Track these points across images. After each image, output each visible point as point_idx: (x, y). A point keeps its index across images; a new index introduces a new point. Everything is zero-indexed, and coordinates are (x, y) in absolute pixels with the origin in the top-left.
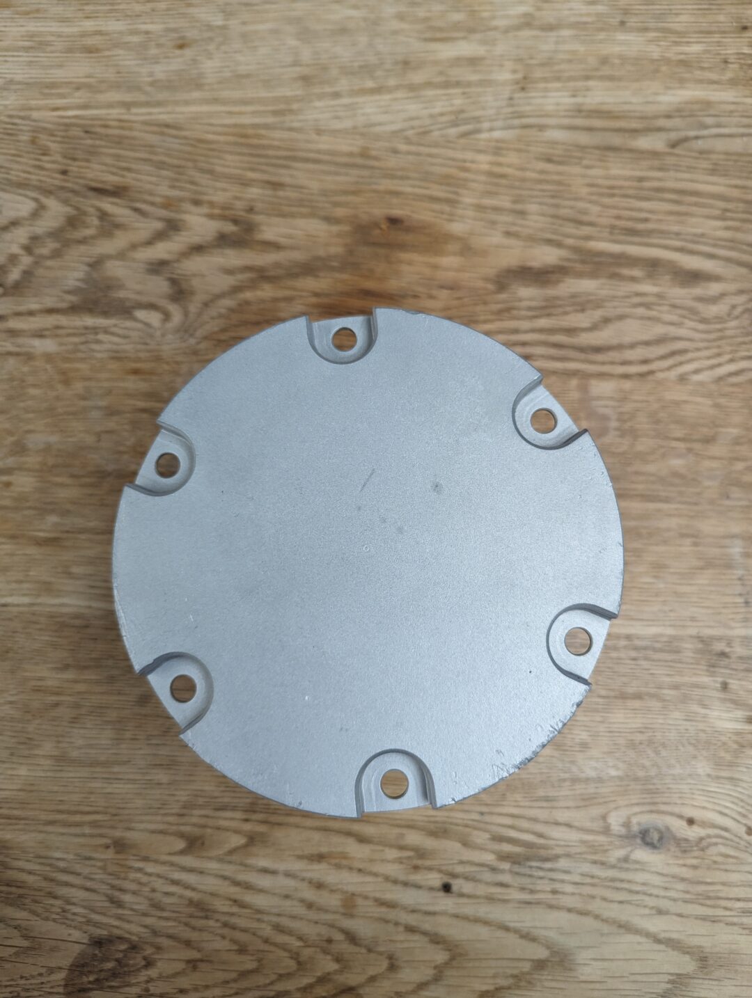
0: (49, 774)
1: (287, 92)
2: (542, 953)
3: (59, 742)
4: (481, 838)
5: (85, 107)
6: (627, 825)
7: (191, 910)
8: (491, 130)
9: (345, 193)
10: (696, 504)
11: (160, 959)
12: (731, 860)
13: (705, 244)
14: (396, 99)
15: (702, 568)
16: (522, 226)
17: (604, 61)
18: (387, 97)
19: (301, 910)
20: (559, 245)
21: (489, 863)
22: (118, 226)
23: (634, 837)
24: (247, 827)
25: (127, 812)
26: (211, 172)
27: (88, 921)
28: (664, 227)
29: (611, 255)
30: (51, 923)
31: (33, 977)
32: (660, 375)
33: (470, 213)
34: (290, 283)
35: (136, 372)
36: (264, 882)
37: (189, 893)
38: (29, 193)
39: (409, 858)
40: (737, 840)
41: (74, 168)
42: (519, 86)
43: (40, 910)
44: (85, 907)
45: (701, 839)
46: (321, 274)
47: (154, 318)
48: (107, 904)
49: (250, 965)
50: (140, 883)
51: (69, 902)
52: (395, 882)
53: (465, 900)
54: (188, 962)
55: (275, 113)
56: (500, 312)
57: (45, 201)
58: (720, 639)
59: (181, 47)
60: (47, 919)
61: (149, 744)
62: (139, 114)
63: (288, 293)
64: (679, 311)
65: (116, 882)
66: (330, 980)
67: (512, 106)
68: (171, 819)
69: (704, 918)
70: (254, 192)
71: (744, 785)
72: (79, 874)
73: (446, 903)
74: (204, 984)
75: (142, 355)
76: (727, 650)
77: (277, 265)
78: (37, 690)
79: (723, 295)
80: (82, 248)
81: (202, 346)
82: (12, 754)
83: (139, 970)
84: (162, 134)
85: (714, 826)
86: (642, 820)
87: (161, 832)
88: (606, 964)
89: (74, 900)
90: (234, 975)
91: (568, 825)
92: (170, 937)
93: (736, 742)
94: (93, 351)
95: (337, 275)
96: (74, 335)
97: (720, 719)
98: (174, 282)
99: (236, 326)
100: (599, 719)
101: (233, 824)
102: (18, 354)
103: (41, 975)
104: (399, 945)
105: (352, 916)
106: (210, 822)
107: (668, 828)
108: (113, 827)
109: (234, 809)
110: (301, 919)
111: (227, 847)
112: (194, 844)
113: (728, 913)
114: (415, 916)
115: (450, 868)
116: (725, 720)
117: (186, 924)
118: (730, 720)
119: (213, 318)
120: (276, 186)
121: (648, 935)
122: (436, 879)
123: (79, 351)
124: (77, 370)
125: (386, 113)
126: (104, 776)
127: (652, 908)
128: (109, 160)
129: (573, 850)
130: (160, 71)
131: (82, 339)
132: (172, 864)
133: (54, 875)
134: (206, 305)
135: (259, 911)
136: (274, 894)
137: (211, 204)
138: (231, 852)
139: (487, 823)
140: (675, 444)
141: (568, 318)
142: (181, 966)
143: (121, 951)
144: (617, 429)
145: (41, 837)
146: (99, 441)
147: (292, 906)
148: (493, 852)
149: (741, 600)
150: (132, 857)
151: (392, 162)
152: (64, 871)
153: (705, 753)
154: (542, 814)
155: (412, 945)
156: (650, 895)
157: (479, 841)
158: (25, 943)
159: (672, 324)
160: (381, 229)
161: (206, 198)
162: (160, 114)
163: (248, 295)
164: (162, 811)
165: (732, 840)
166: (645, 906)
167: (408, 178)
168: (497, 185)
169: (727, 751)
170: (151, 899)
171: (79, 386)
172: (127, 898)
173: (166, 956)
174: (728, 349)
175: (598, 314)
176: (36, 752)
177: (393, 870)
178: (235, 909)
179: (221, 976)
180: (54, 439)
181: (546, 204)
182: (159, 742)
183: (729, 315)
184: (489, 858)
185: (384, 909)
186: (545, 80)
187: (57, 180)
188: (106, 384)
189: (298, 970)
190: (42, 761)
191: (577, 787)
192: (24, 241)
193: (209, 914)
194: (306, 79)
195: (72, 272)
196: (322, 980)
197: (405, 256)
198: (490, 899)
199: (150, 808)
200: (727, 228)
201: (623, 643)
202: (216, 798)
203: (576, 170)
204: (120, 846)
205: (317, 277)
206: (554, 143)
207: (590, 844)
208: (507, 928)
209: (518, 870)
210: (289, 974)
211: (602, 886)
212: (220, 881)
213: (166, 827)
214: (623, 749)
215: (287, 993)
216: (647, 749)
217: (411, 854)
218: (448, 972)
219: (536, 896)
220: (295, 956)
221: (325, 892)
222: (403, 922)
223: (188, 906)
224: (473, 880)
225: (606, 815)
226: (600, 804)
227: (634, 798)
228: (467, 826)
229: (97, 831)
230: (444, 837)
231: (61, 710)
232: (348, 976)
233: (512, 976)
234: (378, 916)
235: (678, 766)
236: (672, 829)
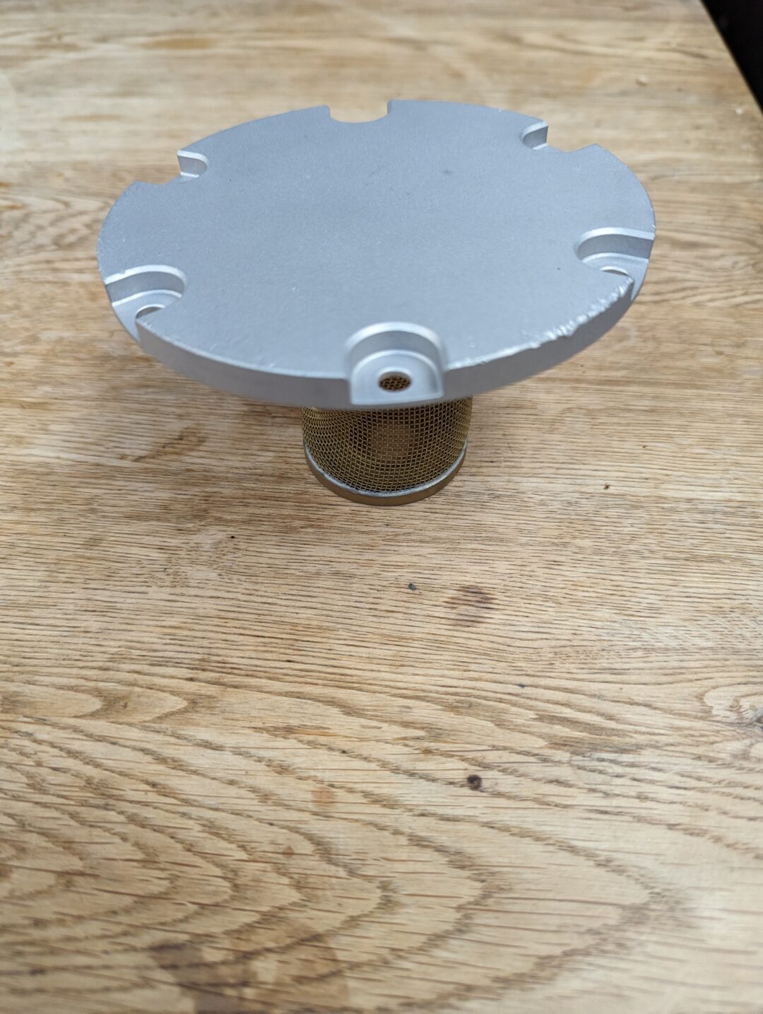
2: (638, 896)
4: (523, 716)
6: (735, 708)
7: (88, 795)
11: (18, 867)
19: (251, 804)
21: (536, 752)
23: (750, 724)
25: (35, 662)
32: (675, 303)
36: (201, 759)
37: (89, 771)
39: (418, 739)
50: (23, 754)
52: (396, 770)
53: (503, 802)
54: (60, 874)
61: (85, 588)
64: (684, 264)
66: (281, 920)
68: (90, 673)
73: (473, 804)
74: (75, 913)
86: (757, 704)
87: (71, 688)
90: (128, 901)
92: (43, 833)
100: (672, 583)
104: (399, 867)
105: (328, 817)
106: (142, 680)
108: (9, 680)
110: (249, 816)
111: (159, 711)
112: (113, 705)
114: (425, 821)
115: (478, 756)
117: (73, 816)
122: (458, 770)
129: (662, 740)
132: (77, 730)
135: (186, 802)
136: (214, 778)
138: (161, 718)
139: (528, 698)
147: (239, 798)
148: (541, 736)
150: (21, 719)
154: (609, 690)
155: (419, 867)
157: (520, 721)
159: (678, 271)
164: (80, 664)
170: (29, 776)
173: (28, 863)
174: (739, 287)
177: (394, 754)
178: (152, 797)
179: (107, 901)
180: (68, 334)
182: (99, 587)
184: (537, 744)
185: (377, 809)
189: (233, 898)
192: (87, 222)
193: (111, 802)
196: (269, 919)
199: (66, 660)
200: (715, 220)
201: (684, 506)
202: (157, 651)
204: (11, 703)
207: (687, 732)
208: (573, 850)
209: (581, 764)
210: (217, 905)
211: (717, 792)
212: (139, 756)
213: (82, 682)
214: (711, 617)
215: (209, 938)
216: (742, 618)
217: (421, 733)
218: (481, 918)
219: (615, 802)
220: (230, 875)
221: (289, 780)
222: (407, 830)
223: (82, 789)
224: (514, 772)
225: (703, 695)
226: (691, 681)
227: (740, 676)
228: (501, 701)
230: (468, 714)
232: (314, 914)
233: (589, 931)
234: (368, 819)
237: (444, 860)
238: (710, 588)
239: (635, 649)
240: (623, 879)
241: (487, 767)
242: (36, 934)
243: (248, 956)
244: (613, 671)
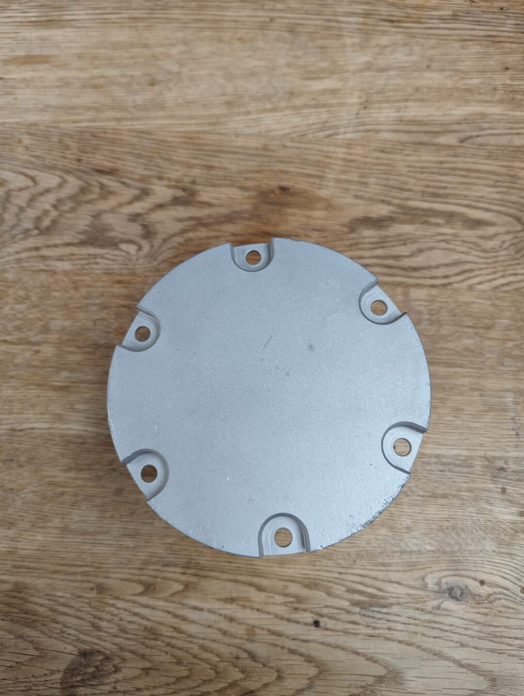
0: (57, 540)
1: (217, 111)
2: (382, 672)
3: (64, 518)
4: (339, 590)
5: (93, 120)
6: (439, 583)
7: (146, 633)
8: (345, 133)
9: (253, 172)
10: (481, 369)
11: (124, 667)
12: (510, 610)
13: (485, 202)
14: (285, 115)
15: (486, 411)
16: (365, 192)
17: (417, 89)
18: (279, 114)
19: (219, 636)
20: (389, 203)
21: (344, 608)
22: (111, 193)
23: (444, 592)
24: (184, 578)
25: (106, 566)
26: (169, 160)
27: (77, 639)
28: (457, 192)
29: (423, 210)
30: (53, 640)
31: (40, 676)
32: (456, 286)
33: (332, 184)
34: (217, 227)
35: (120, 282)
36: (194, 615)
37: (144, 622)
38: (57, 173)
39: (291, 602)
40: (515, 596)
41: (85, 157)
42: (363, 106)
43: (46, 631)
44: (75, 630)
45: (490, 595)
46: (238, 222)
47: (132, 249)
48: (91, 628)
49: (186, 673)
50: (113, 615)
51: (65, 626)
52: (282, 618)
53: (329, 633)
54: (143, 669)
55: (210, 124)
56: (351, 245)
57: (66, 177)
58: (500, 458)
59: (152, 84)
60: (51, 637)
61: (121, 521)
62: (126, 125)
63: (216, 234)
64: (468, 245)
65: (98, 613)
66: (237, 685)
67: (358, 118)
68: (135, 571)
69: (493, 651)
70: (196, 171)
71: (519, 558)
72: (72, 607)
73: (316, 634)
74: (153, 685)
75: (123, 271)
76: (505, 466)
77: (210, 216)
78: (51, 484)
79: (497, 234)
80: (89, 206)
81: (162, 266)
82: (33, 526)
83: (110, 674)
84: (140, 137)
85: (498, 586)
86: (451, 580)
87: (127, 580)
88: (426, 680)
89: (69, 625)
90: (173, 680)
91: (399, 583)
92: (131, 652)
93: (512, 529)
94: (94, 269)
95: (247, 222)
96: (82, 259)
97: (500, 512)
98: (145, 226)
99: (183, 254)
100: (419, 511)
101: (176, 576)
102: (47, 271)
103: (45, 675)
104: (284, 663)
105: (253, 641)
106: (160, 574)
107: (466, 587)
108: (96, 576)
109: (176, 565)
110: (219, 642)
111: (171, 591)
112: (149, 588)
113: (510, 648)
114: (295, 642)
115: (318, 610)
116: (505, 514)
117: (142, 644)
118: (507, 513)
119: (169, 249)
120: (210, 168)
121: (454, 661)
122: (309, 617)
123: (84, 269)
124: (82, 281)
125: (279, 123)
126: (92, 541)
127: (457, 642)
128: (107, 153)
129: (402, 600)
130: (139, 99)
131: (87, 262)
132: (134, 602)
133: (57, 607)
134: (165, 241)
135: (190, 636)
136: (201, 624)
137: (169, 179)
138: (173, 595)
139: (343, 580)
140: (466, 330)
141: (395, 249)
142: (138, 672)
143: (99, 661)
144: (428, 320)
145: (50, 581)
146: (95, 325)
147: (213, 633)
148: (348, 600)
149: (513, 433)
150: (107, 597)
151: (282, 153)
152: (64, 605)
153: (491, 536)
154: (381, 575)
155: (293, 663)
156: (456, 633)
157: (338, 592)
158: (37, 653)
159: (463, 253)
160: (275, 194)
161: (166, 175)
162: (139, 125)
163: (191, 235)
164: (129, 566)
165: (511, 597)
166: (452, 641)
167: (292, 162)
168: (349, 166)
169: (506, 535)
170: (119, 626)
171: (84, 291)
172: (104, 624)
173: (128, 665)
174: (501, 269)
175: (414, 247)
176: (48, 525)
177: (281, 610)
178: (175, 634)
179: (164, 680)
180: (67, 323)
181: (380, 178)
182: (128, 520)
183: (501, 247)
184: (345, 604)
185: (274, 637)
186: (380, 102)
187: (75, 165)
188: (101, 290)
189: (216, 677)
190: (53, 531)
191: (404, 556)
192: (53, 202)
193: (158, 637)
194: (229, 103)
195: (82, 221)
196: (233, 685)
197: (290, 210)
198: (346, 632)
199: (120, 564)
200: (498, 192)
201: (434, 460)
202: (164, 558)
203: (400, 157)
204: (101, 589)
205: (235, 223)
206: (386, 141)
207: (414, 596)
208: (357, 653)
209: (364, 613)
210: (210, 680)
211: (422, 626)
212: (166, 614)
213: (131, 576)
214: (436, 532)
215: (209, 693)
216: (452, 532)
217: (293, 599)
218: (317, 683)
219: (377, 631)
220: (214, 668)
221: (234, 624)
222: (287, 646)
223: (144, 631)
224: (335, 619)
225: (425, 576)
227: (444, 566)
228: (330, 582)
229: (85, 578)
230: (315, 589)
231: (65, 497)
232: (249, 682)
233: (361, 687)
234: (270, 642)
235: (473, 544)
236: (469, 587)
237: (302, 659)
238: (439, 514)
239: (396, 552)
240: (376, 665)
241: (322, 616)
244: (384, 565)
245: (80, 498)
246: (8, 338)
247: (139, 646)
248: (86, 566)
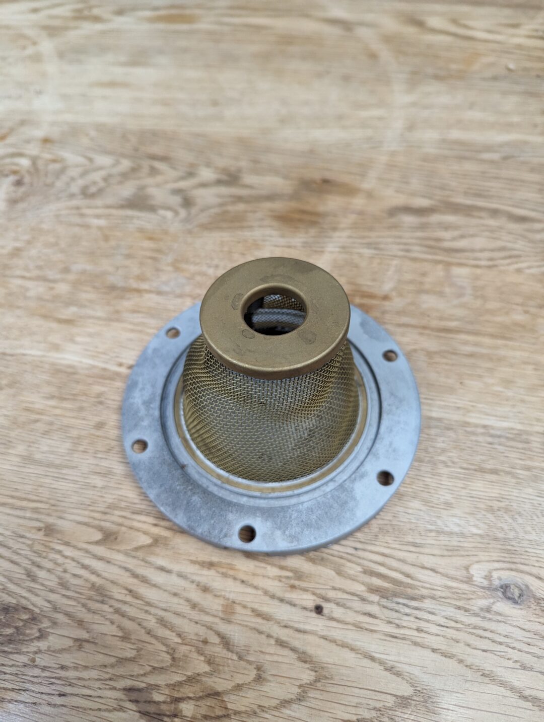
0: (15, 468)
1: (270, 125)
2: (407, 691)
3: (30, 446)
4: (353, 569)
6: (488, 577)
7: (92, 593)
8: (389, 146)
9: (298, 168)
10: (534, 344)
11: (53, 633)
14: (333, 131)
16: (406, 188)
18: (327, 130)
19: (185, 609)
21: (358, 593)
22: (159, 173)
23: (496, 589)
24: (156, 531)
25: (63, 504)
27: (4, 589)
28: (501, 195)
29: (466, 205)
33: (374, 181)
35: (151, 238)
36: (159, 578)
37: (93, 578)
38: (113, 156)
39: (288, 577)
41: (142, 149)
42: (408, 130)
44: (5, 577)
46: (277, 201)
47: (169, 214)
48: (24, 577)
49: (130, 654)
50: (56, 563)
52: (273, 597)
53: (334, 624)
54: (76, 640)
55: (262, 134)
56: (390, 227)
57: (120, 160)
59: (215, 105)
61: (95, 457)
62: (185, 129)
63: (254, 209)
64: (514, 236)
65: (38, 559)
66: (198, 681)
67: (403, 138)
68: (96, 515)
70: (242, 164)
72: (9, 548)
73: (316, 623)
74: (83, 664)
75: (157, 231)
77: (250, 196)
78: (27, 409)
80: (136, 181)
81: (195, 229)
83: (32, 640)
84: (196, 138)
86: (503, 576)
87: (86, 524)
90: (113, 660)
91: (433, 570)
92: (68, 615)
94: (127, 227)
95: (286, 203)
96: (119, 219)
98: (185, 199)
100: (462, 486)
101: (145, 527)
102: (82, 226)
105: (229, 622)
106: (127, 523)
107: (527, 586)
108: (49, 515)
109: (148, 514)
110: (184, 617)
111: (135, 544)
112: (109, 538)
114: (287, 631)
115: (323, 592)
117: (84, 605)
119: (205, 217)
120: (257, 162)
121: (512, 689)
122: (310, 601)
123: (119, 227)
124: (115, 235)
126: (55, 475)
127: (516, 661)
129: (438, 594)
130: (201, 113)
131: (122, 221)
132: (87, 551)
134: (202, 210)
135: (148, 604)
136: (165, 591)
137: (217, 167)
138: (137, 549)
139: (359, 558)
140: (515, 307)
142: (70, 643)
143: (22, 620)
144: (471, 295)
147: (179, 604)
148: (363, 584)
150: (56, 541)
151: (328, 156)
154: (410, 557)
155: (280, 659)
156: (514, 648)
157: (351, 572)
159: (509, 241)
160: (317, 184)
161: (213, 164)
163: (229, 208)
164: (91, 508)
166: (509, 659)
167: (336, 163)
168: (391, 170)
170: (60, 578)
172: (42, 574)
173: (58, 632)
176: (10, 451)
177: (274, 586)
178: (129, 599)
179: (101, 659)
180: (89, 267)
181: (423, 180)
182: (104, 456)
184: (360, 589)
185: (259, 620)
186: (424, 128)
187: (131, 153)
188: (130, 243)
189: (172, 665)
191: (441, 538)
192: (104, 176)
193: (106, 599)
194: (281, 121)
195: (126, 191)
196: (191, 680)
198: (358, 627)
199: (81, 504)
201: (480, 430)
202: (135, 504)
203: (442, 166)
204: (49, 530)
205: (274, 202)
206: (428, 154)
207: (454, 590)
208: (373, 659)
209: (385, 604)
210: (162, 668)
211: (466, 632)
212: (122, 572)
213: (90, 520)
214: (484, 513)
215: (157, 687)
216: (505, 515)
217: (290, 574)
218: (312, 694)
219: (402, 631)
220: (171, 651)
221: (209, 597)
222: (275, 635)
223: (90, 589)
224: (344, 606)
225: (469, 566)
226: (463, 556)
227: (495, 555)
228: (341, 558)
229: (35, 516)
230: (320, 565)
231: (38, 424)
232: (217, 680)
233: (375, 709)
234: (253, 625)
235: (534, 533)
236: (531, 588)
237: (294, 656)
238: (486, 492)
239: (431, 531)
240: (399, 679)
241: (327, 600)
242: (63, 673)
243: (178, 700)
244: (415, 545)
245: (55, 427)
246: (27, 275)
247: (80, 608)
248: (41, 502)
